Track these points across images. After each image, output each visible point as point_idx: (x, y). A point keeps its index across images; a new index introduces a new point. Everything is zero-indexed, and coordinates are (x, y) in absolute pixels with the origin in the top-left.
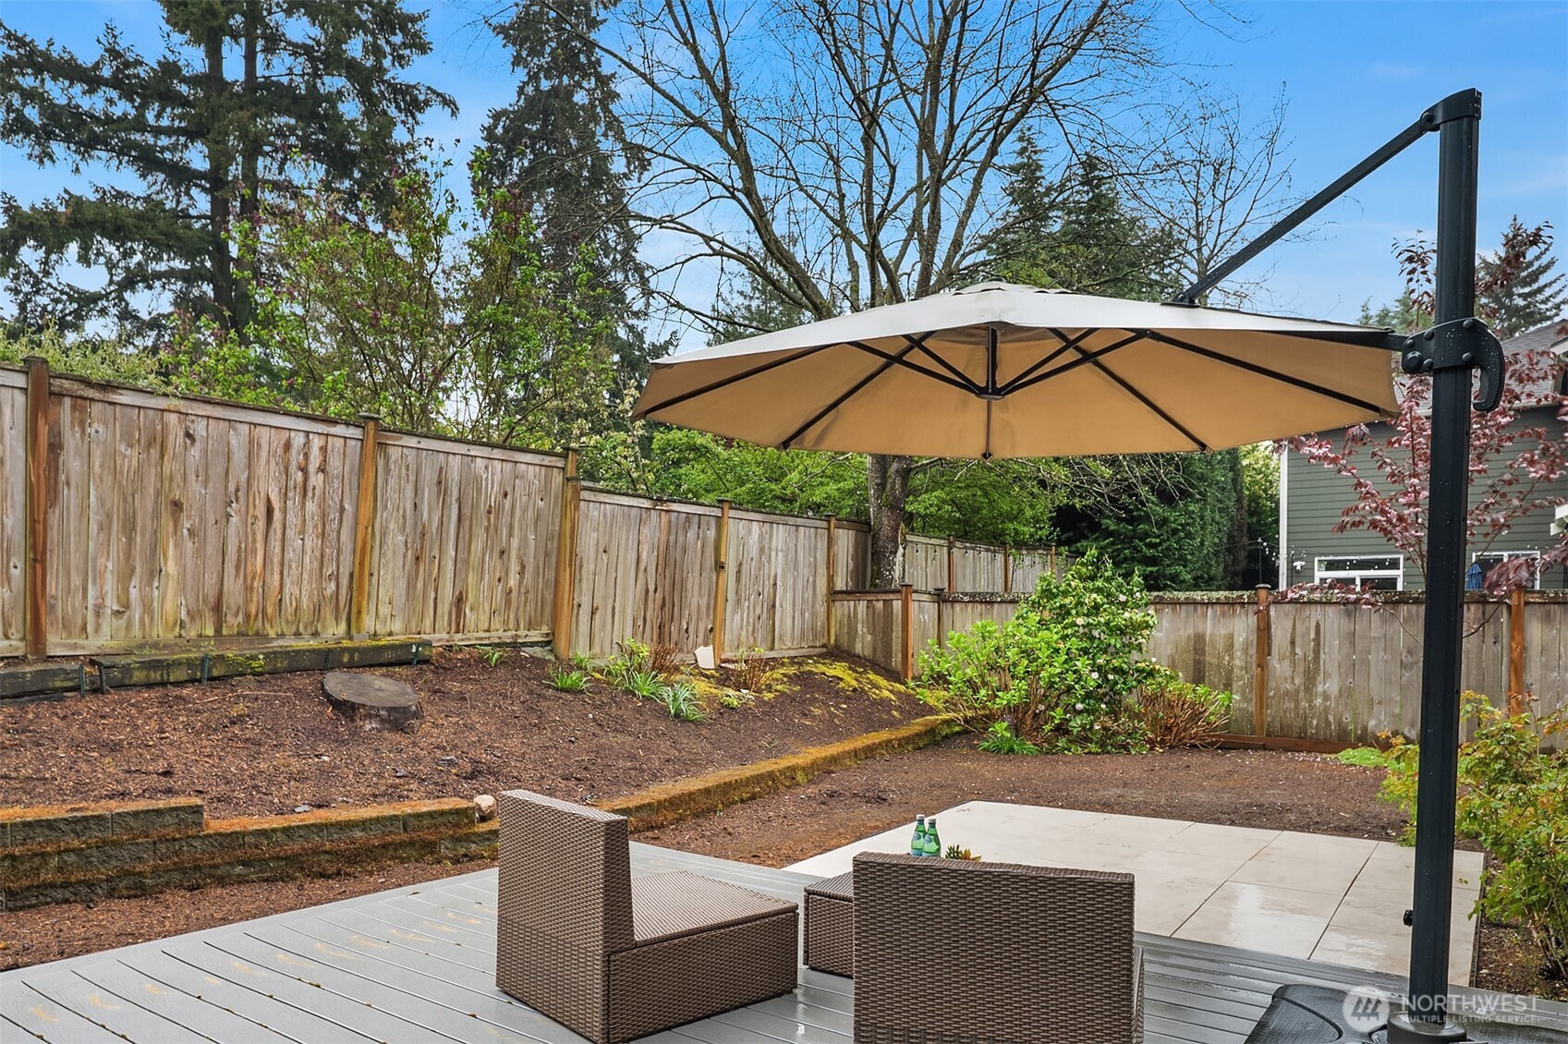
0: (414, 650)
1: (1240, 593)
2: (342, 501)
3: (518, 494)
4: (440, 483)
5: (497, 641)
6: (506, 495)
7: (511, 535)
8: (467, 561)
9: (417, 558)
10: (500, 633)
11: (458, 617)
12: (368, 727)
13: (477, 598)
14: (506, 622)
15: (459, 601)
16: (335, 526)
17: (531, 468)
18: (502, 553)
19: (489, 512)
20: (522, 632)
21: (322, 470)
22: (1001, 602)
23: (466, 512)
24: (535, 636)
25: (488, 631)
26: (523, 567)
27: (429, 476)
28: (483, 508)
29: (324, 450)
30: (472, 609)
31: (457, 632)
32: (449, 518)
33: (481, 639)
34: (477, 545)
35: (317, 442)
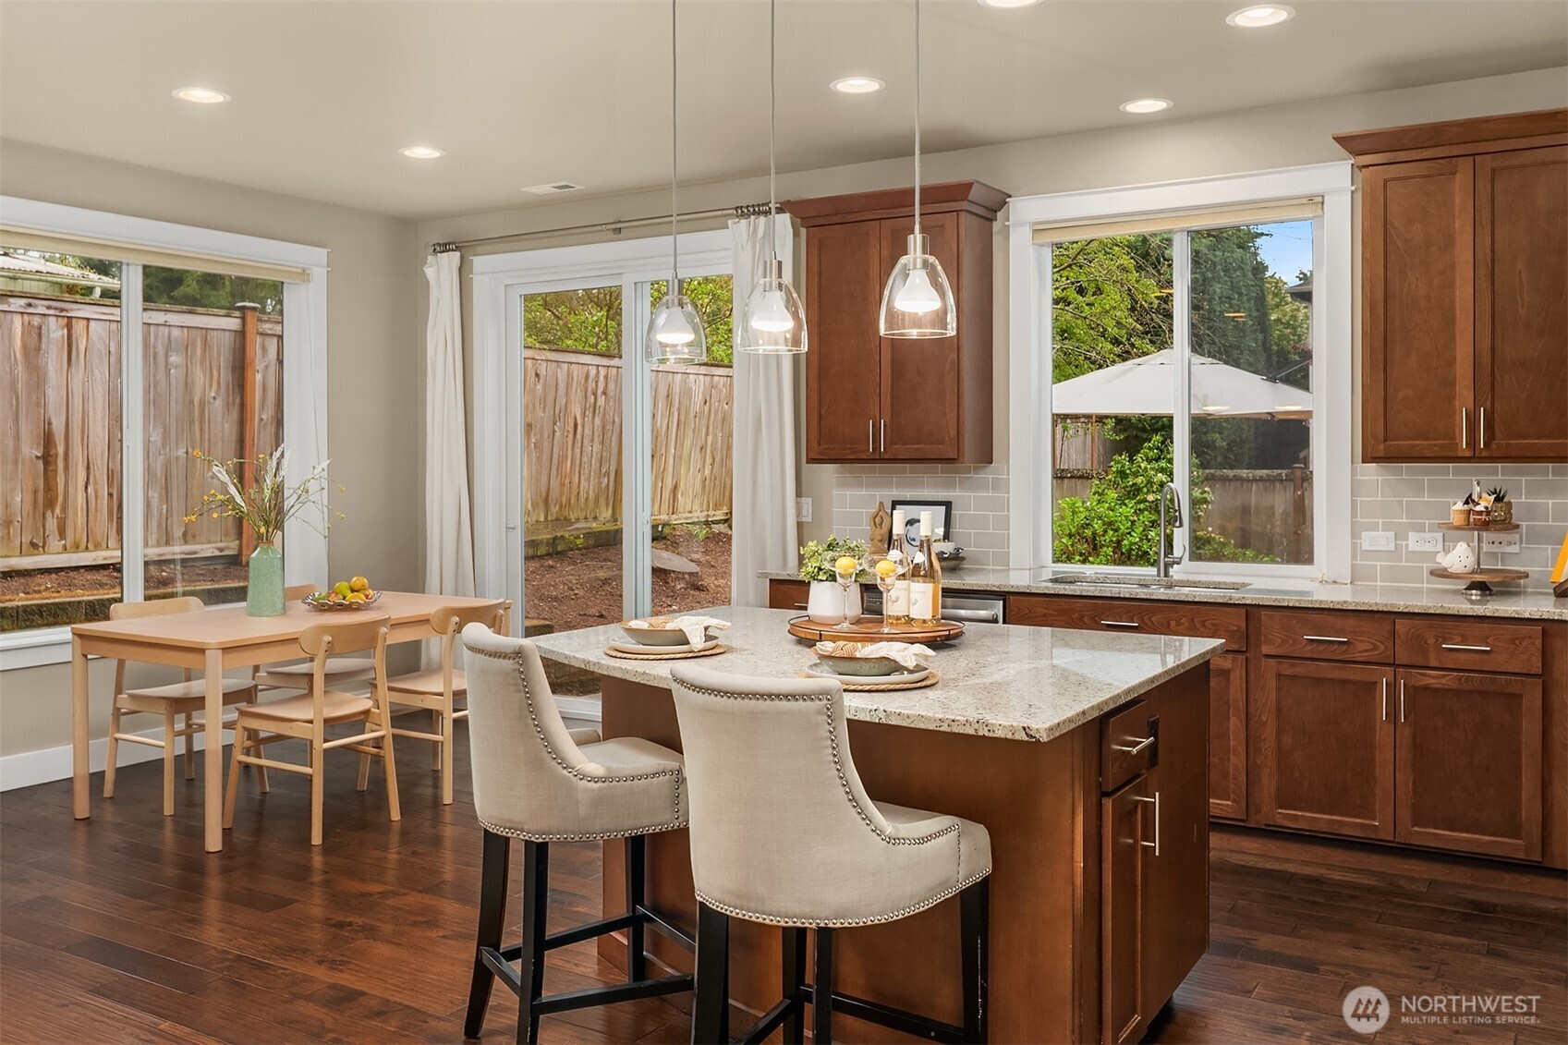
0: (660, 529)
1: (1279, 471)
2: (614, 415)
3: (713, 401)
4: (668, 396)
5: (696, 520)
6: (706, 402)
7: (707, 434)
8: (681, 457)
9: (653, 456)
10: (698, 513)
11: (674, 501)
12: (679, 587)
13: (686, 486)
14: (701, 505)
15: (675, 488)
16: (609, 435)
17: (722, 378)
18: (702, 448)
19: (695, 417)
20: (711, 513)
21: (604, 393)
22: (1071, 477)
23: (682, 418)
24: (719, 515)
25: (690, 512)
26: (714, 459)
27: (662, 392)
28: (692, 414)
29: (606, 377)
30: (682, 495)
31: (673, 514)
32: (673, 422)
33: (687, 518)
34: (688, 444)
35: (603, 371)
